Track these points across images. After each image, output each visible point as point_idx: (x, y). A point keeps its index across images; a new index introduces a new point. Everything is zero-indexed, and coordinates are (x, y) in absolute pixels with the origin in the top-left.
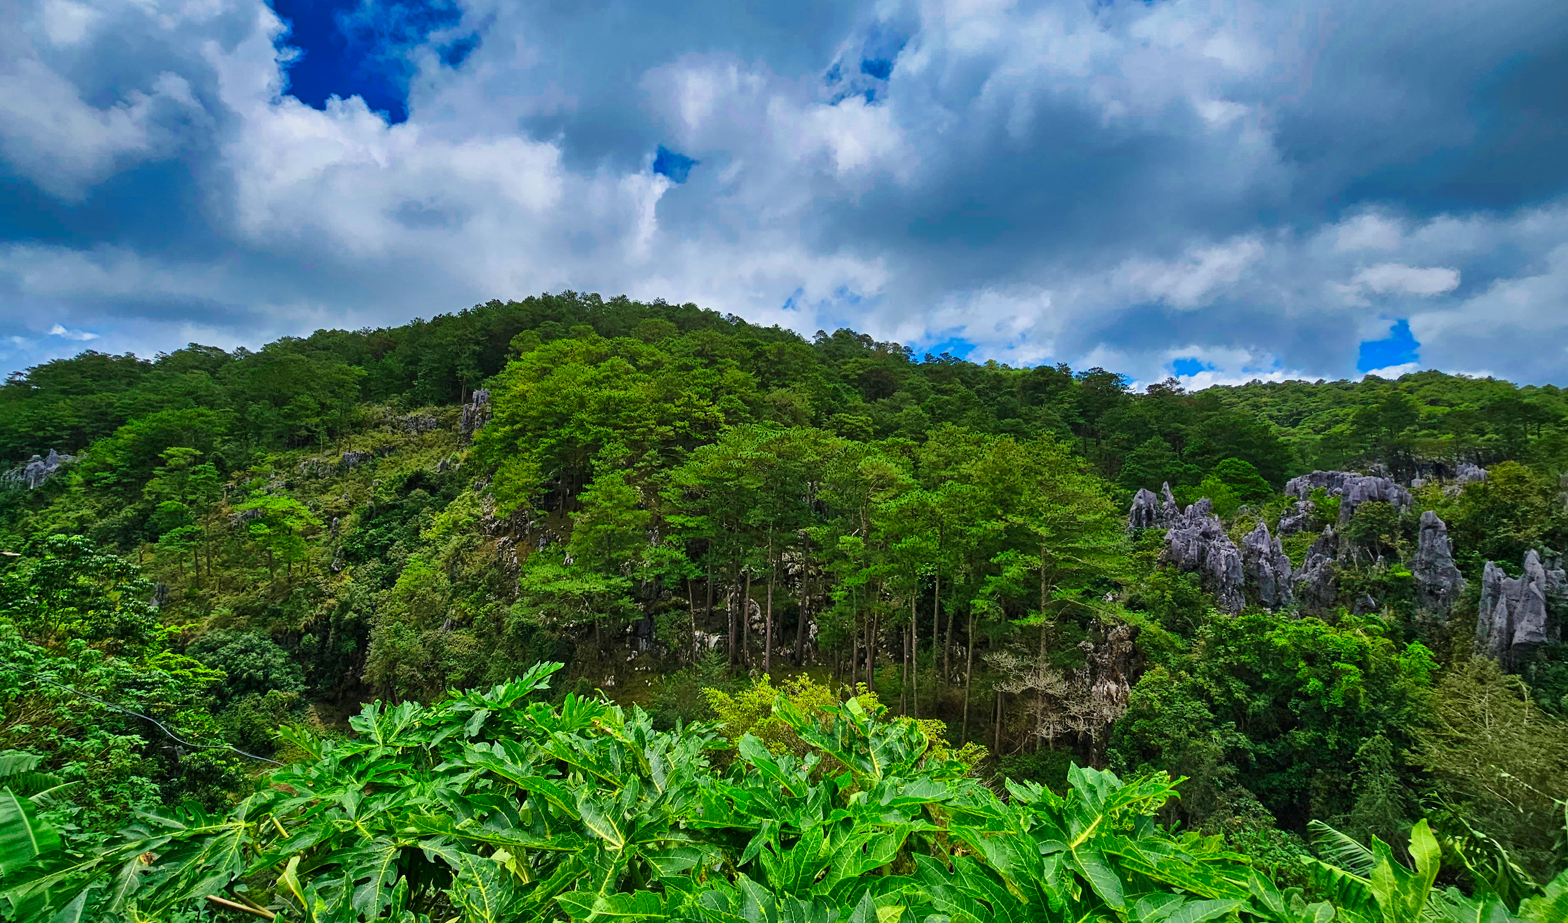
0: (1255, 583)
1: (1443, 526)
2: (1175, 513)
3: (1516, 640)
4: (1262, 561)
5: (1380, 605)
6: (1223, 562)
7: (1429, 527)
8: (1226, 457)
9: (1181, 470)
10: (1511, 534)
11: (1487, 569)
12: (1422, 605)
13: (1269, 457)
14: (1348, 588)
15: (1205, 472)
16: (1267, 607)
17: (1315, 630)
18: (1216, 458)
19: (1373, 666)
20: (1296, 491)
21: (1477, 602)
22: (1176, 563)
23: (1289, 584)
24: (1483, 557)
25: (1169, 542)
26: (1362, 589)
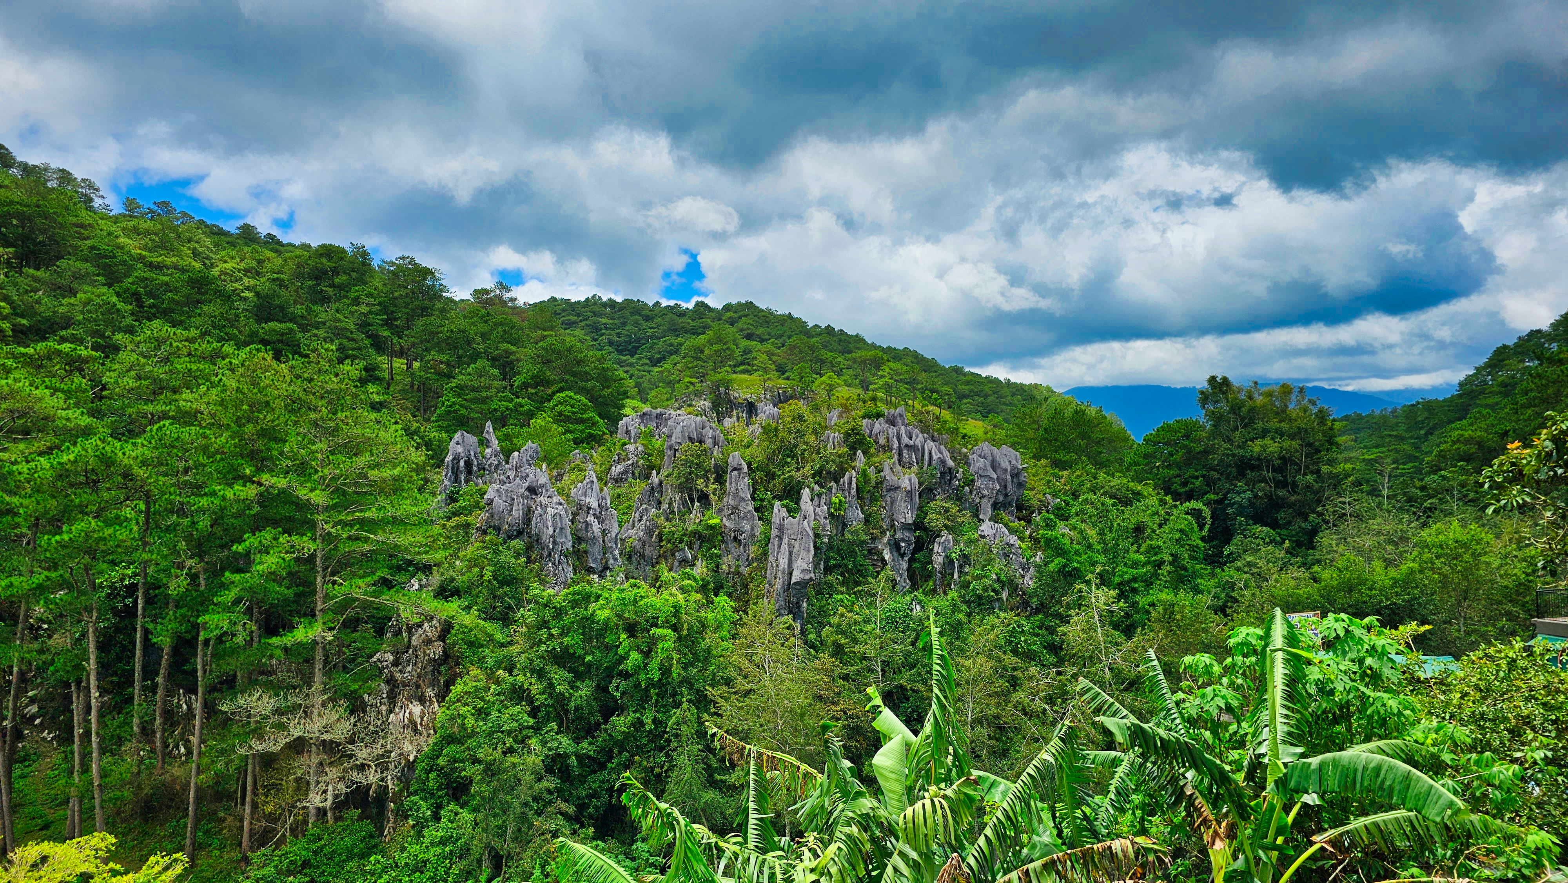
0: (583, 546)
1: (746, 470)
2: (499, 463)
3: (793, 580)
4: (590, 518)
5: (695, 558)
6: (550, 524)
7: (735, 469)
8: (561, 390)
9: (511, 406)
10: (793, 473)
11: (775, 510)
12: (729, 552)
13: (606, 392)
14: (669, 541)
15: (538, 408)
16: (594, 573)
17: (636, 595)
18: (549, 392)
19: (685, 626)
20: (628, 432)
21: (767, 545)
22: (498, 529)
23: (616, 544)
24: (774, 498)
25: (490, 502)
26: (681, 542)
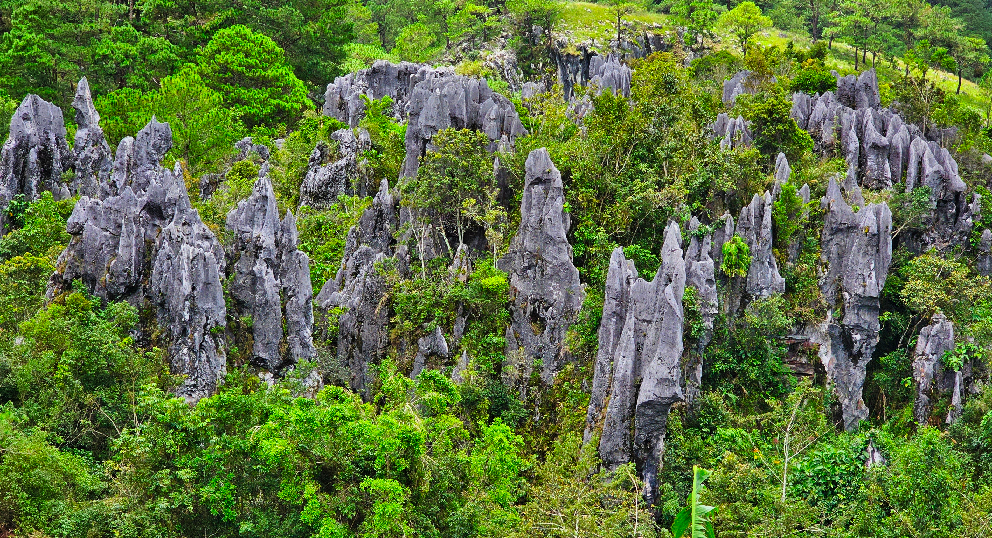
0: (245, 319)
1: (559, 182)
2: (102, 157)
3: (642, 399)
4: (260, 267)
5: (456, 350)
6: (185, 274)
7: (538, 181)
8: (228, 23)
9: (133, 50)
10: (650, 193)
11: (613, 263)
12: (520, 341)
13: (311, 28)
14: (407, 316)
15: (185, 57)
16: (266, 369)
17: (333, 414)
18: (206, 25)
19: (428, 477)
20: (342, 105)
21: (595, 330)
22: (91, 280)
23: (307, 316)
24: (610, 240)
25: (78, 231)
26: (429, 318)
